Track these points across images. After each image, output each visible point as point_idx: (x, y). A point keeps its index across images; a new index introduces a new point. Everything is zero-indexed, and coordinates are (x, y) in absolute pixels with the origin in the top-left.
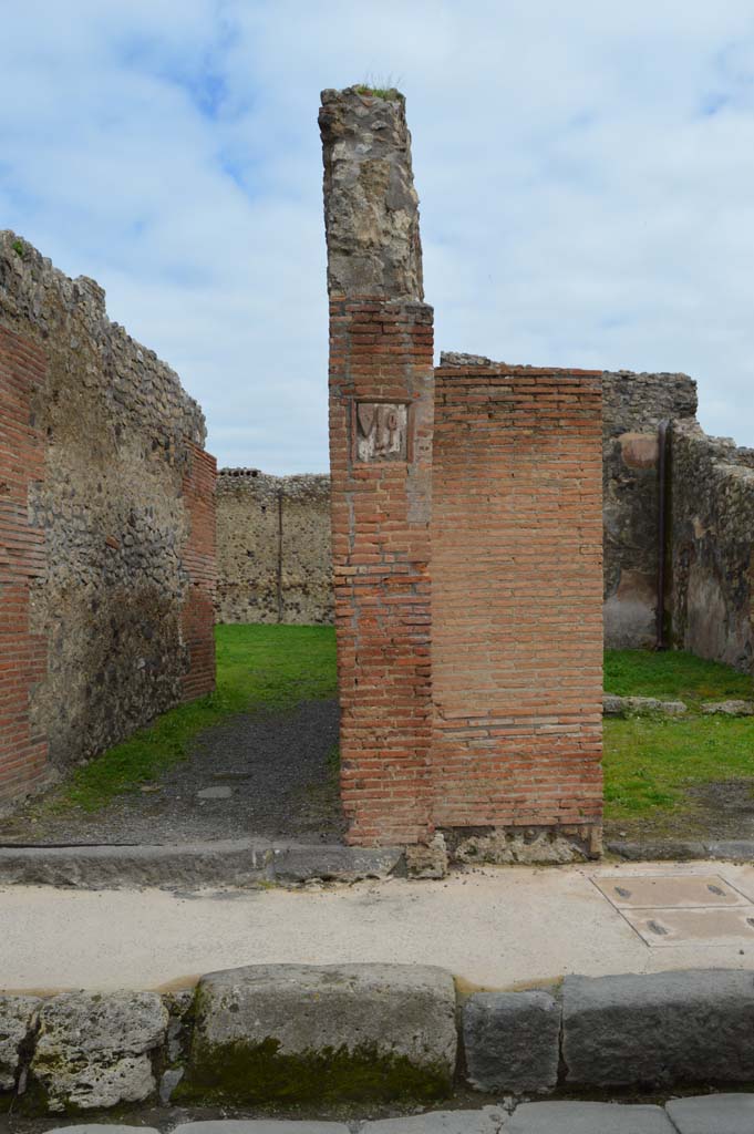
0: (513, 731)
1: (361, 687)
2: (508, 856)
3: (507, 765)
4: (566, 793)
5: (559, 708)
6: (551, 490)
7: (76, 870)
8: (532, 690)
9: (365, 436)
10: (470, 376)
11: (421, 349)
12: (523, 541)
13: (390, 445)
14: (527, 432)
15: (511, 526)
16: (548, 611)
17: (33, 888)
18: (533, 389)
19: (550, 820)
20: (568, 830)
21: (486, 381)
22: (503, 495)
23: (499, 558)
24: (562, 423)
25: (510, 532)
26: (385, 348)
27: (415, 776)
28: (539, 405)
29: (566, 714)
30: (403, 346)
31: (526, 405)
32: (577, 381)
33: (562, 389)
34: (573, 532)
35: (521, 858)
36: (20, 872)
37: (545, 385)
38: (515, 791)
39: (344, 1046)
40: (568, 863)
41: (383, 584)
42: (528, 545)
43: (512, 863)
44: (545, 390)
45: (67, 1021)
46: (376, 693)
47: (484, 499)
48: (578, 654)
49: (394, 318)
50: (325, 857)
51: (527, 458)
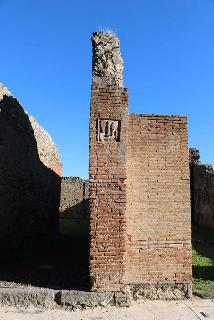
0: (157, 246)
1: (98, 227)
2: (156, 296)
3: (155, 260)
4: (178, 271)
5: (175, 237)
6: (171, 156)
8: (165, 230)
9: (102, 132)
10: (141, 116)
11: (124, 102)
12: (161, 174)
16: (170, 201)
18: (163, 121)
19: (172, 282)
20: (179, 286)
21: (147, 118)
22: (153, 157)
23: (151, 180)
24: (174, 133)
25: (156, 171)
26: (111, 101)
28: (165, 127)
29: (177, 240)
30: (117, 101)
31: (161, 127)
32: (179, 119)
33: (173, 122)
34: (179, 171)
35: (161, 297)
37: (168, 120)
38: (158, 270)
40: (179, 299)
41: (108, 187)
42: (162, 176)
43: (157, 299)
44: (168, 121)
46: (104, 229)
47: (146, 159)
48: (182, 217)
49: (114, 91)
50: (81, 295)
51: (162, 145)
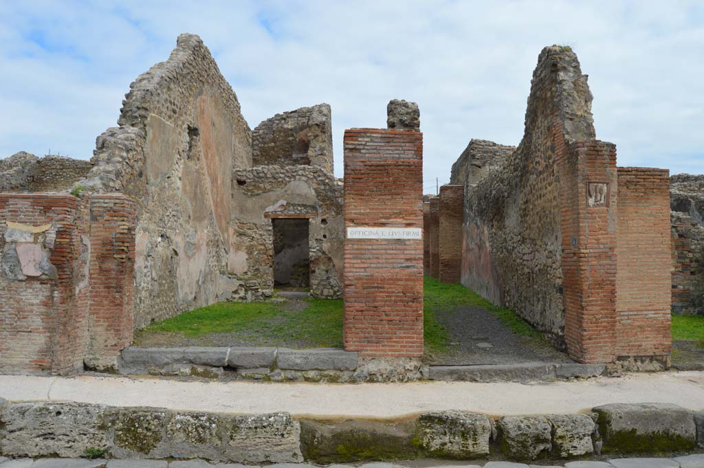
0: (637, 317)
1: (591, 299)
2: (635, 369)
3: (635, 331)
4: (658, 342)
5: (655, 308)
6: (651, 218)
7: (479, 375)
8: (645, 300)
9: (591, 196)
11: (612, 162)
12: (641, 238)
13: (601, 200)
14: (641, 194)
15: (635, 233)
16: (650, 268)
17: (462, 382)
18: (643, 177)
19: (651, 354)
20: (658, 358)
21: (626, 173)
22: (633, 220)
23: (631, 246)
24: (655, 190)
25: (635, 235)
26: (599, 161)
27: (611, 335)
28: (646, 183)
29: (657, 310)
30: (606, 160)
31: (641, 183)
32: (660, 173)
33: (654, 177)
34: (659, 235)
35: (640, 369)
36: (455, 376)
37: (648, 175)
38: (638, 341)
39: (659, 431)
40: (658, 371)
41: (598, 257)
42: (642, 241)
43: (637, 371)
44: (648, 177)
45: (564, 424)
46: (596, 301)
47: (625, 221)
48: (662, 285)
49: (602, 149)
50: (576, 368)
51: (641, 205)
